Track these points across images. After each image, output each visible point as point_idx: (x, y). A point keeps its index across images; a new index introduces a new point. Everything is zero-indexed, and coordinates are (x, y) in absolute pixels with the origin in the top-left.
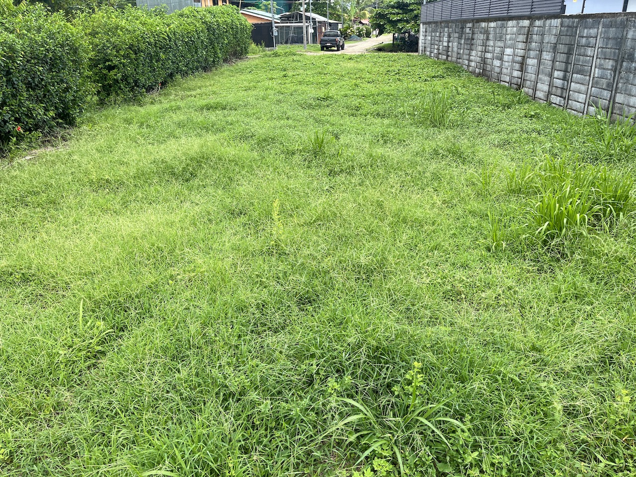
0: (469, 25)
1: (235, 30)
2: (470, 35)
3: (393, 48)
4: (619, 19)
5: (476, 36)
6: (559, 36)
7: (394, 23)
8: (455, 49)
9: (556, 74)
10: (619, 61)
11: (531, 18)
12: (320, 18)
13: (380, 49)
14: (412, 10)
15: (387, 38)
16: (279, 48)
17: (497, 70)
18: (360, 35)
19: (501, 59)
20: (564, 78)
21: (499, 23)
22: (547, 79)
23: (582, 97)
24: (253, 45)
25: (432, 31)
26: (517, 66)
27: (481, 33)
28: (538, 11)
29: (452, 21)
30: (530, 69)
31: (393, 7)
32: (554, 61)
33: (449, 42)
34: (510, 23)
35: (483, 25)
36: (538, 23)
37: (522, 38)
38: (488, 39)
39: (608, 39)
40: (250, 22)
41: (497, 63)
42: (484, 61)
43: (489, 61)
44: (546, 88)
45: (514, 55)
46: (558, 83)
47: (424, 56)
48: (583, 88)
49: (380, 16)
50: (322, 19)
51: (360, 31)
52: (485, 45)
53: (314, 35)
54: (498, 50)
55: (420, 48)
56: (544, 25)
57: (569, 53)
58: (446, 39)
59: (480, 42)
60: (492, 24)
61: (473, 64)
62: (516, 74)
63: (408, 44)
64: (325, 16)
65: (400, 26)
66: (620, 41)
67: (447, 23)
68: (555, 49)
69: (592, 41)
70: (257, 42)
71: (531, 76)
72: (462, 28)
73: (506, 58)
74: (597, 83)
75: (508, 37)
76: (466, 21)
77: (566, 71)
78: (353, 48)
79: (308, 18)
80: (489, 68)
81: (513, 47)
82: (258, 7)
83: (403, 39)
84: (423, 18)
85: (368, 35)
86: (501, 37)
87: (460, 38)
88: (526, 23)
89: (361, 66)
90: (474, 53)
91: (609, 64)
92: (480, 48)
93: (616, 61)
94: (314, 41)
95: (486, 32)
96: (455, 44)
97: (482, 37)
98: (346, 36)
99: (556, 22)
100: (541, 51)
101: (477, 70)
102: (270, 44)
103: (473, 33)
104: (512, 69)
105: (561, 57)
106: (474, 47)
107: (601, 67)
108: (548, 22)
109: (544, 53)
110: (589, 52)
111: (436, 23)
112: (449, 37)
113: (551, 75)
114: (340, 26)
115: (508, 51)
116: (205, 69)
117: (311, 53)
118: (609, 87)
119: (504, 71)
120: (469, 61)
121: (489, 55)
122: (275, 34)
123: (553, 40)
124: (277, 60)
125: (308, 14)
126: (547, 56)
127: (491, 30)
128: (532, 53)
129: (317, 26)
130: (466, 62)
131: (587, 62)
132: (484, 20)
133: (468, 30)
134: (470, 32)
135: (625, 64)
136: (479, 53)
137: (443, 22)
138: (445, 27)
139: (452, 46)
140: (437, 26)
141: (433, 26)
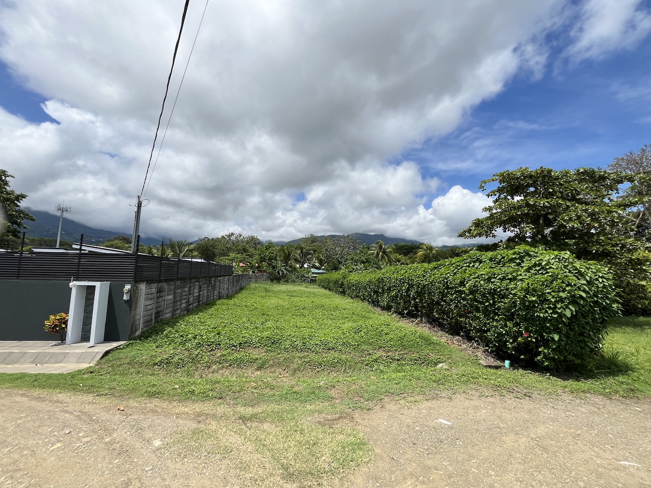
0: (213, 279)
34: (226, 277)
35: (219, 278)
36: (230, 277)
41: (223, 291)
42: (220, 292)
52: (220, 286)
59: (218, 286)
60: (222, 278)
88: (228, 277)
90: (216, 292)
92: (218, 288)
97: (218, 283)
103: (215, 283)
112: (200, 288)
121: (221, 290)
133: (213, 282)
137: (193, 278)
138: (196, 282)
139: (203, 293)
140: (185, 282)
141: (178, 283)
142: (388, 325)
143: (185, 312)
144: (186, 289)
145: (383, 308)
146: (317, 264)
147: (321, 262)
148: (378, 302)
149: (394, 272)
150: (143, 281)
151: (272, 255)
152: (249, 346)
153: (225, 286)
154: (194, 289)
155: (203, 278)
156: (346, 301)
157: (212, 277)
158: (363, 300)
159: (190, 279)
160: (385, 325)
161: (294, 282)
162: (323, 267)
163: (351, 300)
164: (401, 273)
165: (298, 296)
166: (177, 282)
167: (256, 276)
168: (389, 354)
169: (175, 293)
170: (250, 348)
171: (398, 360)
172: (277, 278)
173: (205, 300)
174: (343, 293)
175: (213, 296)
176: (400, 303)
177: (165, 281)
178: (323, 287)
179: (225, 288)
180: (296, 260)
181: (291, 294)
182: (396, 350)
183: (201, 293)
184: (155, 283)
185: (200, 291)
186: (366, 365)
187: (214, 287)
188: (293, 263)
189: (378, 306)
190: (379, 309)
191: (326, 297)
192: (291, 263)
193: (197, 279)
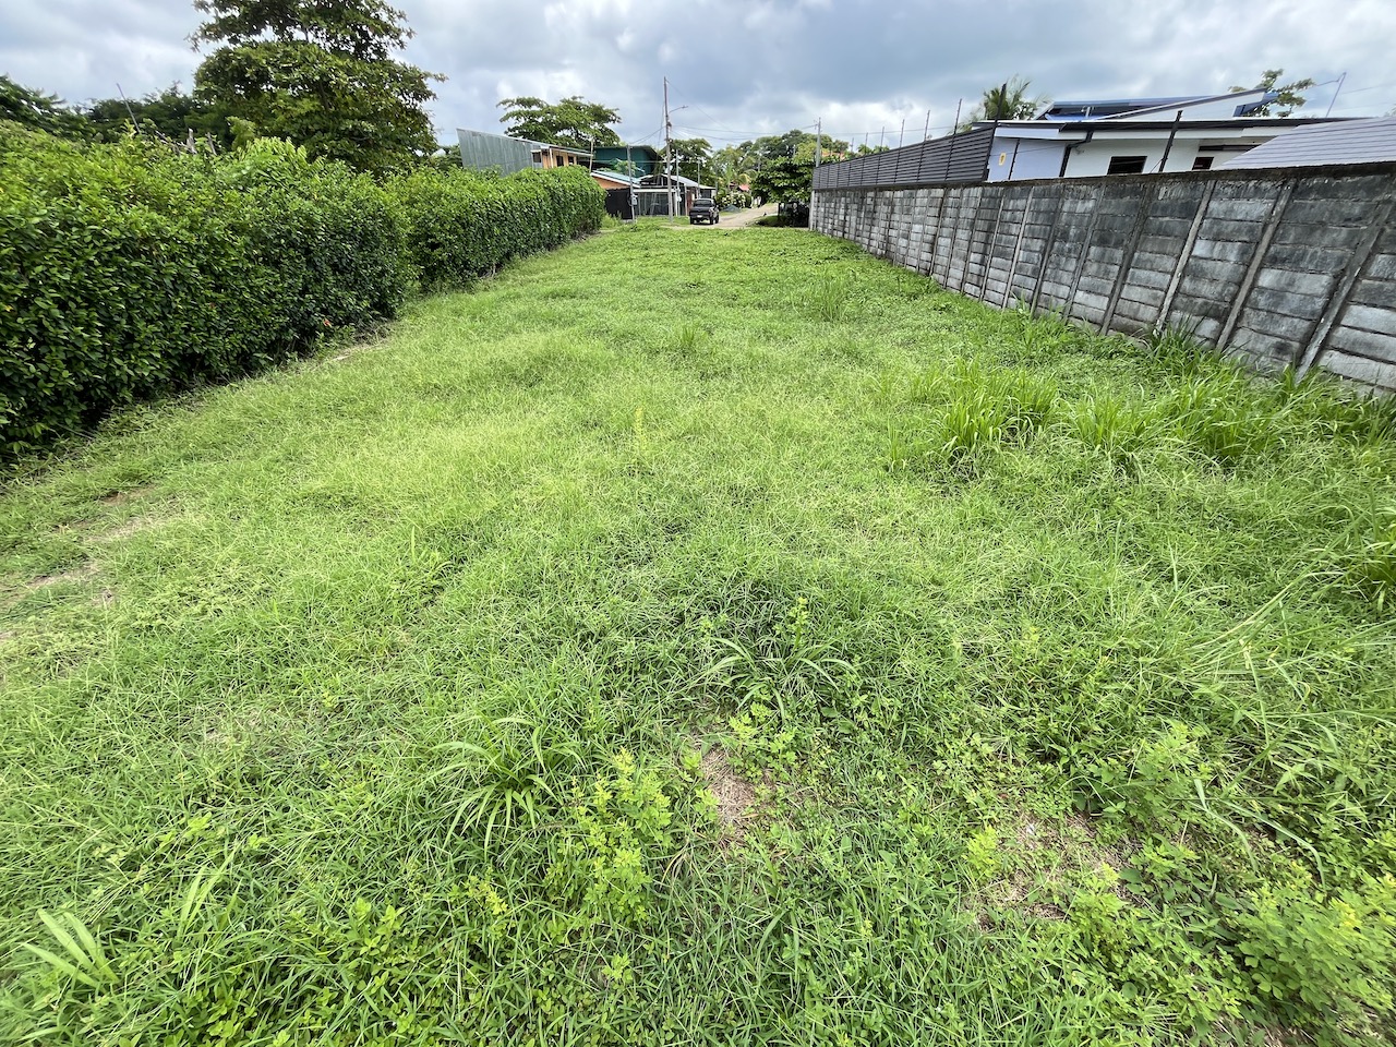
0: (871, 194)
1: (586, 200)
2: (872, 207)
3: (779, 222)
4: (1054, 186)
5: (878, 209)
6: (978, 210)
7: (780, 191)
8: (854, 224)
9: (973, 257)
10: (1049, 241)
11: (946, 186)
12: (688, 183)
13: (762, 223)
14: (802, 174)
15: (772, 209)
16: (638, 221)
17: (903, 251)
18: (738, 205)
19: (907, 237)
20: (982, 263)
21: (907, 191)
22: (962, 263)
23: (1001, 286)
24: (607, 217)
25: (826, 202)
26: (927, 247)
27: (885, 204)
28: (954, 177)
29: (850, 189)
30: (942, 251)
31: (779, 170)
32: (970, 241)
33: (846, 214)
34: (921, 193)
35: (888, 194)
36: (954, 192)
37: (934, 211)
38: (892, 212)
39: (1039, 212)
40: (603, 187)
41: (903, 242)
42: (887, 239)
43: (893, 240)
44: (960, 275)
45: (924, 233)
46: (975, 268)
47: (816, 232)
48: (1004, 275)
49: (763, 181)
50: (692, 184)
51: (738, 199)
52: (889, 219)
53: (682, 204)
54: (904, 226)
55: (811, 222)
56: (962, 194)
57: (989, 232)
58: (842, 211)
59: (883, 216)
60: (899, 194)
61: (874, 243)
62: (925, 256)
63: (796, 217)
64: (695, 180)
65: (787, 194)
66: (1053, 215)
67: (844, 191)
68: (972, 226)
69: (1019, 215)
70: (613, 213)
71: (942, 260)
72: (863, 198)
73: (913, 236)
74: (1021, 269)
75: (917, 210)
76: (867, 189)
77: (984, 254)
78: (730, 221)
79: (674, 183)
80: (893, 248)
81: (922, 222)
82: (614, 169)
83: (790, 210)
84: (815, 185)
85: (748, 204)
86: (908, 210)
87: (859, 210)
88: (940, 192)
89: (740, 244)
90: (875, 229)
91: (1038, 245)
92: (883, 224)
93: (1047, 241)
94: (682, 213)
95: (891, 204)
96: (854, 218)
97: (885, 209)
98: (720, 205)
99: (977, 191)
100: (955, 229)
101: (879, 251)
102: (627, 216)
103: (875, 205)
104: (921, 250)
105: (979, 236)
106: (875, 222)
107: (1027, 249)
108: (966, 191)
109: (959, 231)
110: (1014, 229)
111: (830, 190)
112: (846, 208)
113: (966, 259)
114: (713, 193)
115: (917, 228)
116: (549, 247)
117: (677, 227)
118: (1036, 274)
119: (911, 252)
120: (870, 239)
121: (893, 233)
122: (634, 202)
123: (971, 214)
124: (637, 236)
125: (673, 177)
126: (962, 235)
127: (897, 202)
128: (945, 231)
129: (686, 193)
130: (866, 241)
131: (1011, 242)
132: (889, 188)
133: (869, 201)
134: (872, 203)
135: (1056, 244)
136: (882, 230)
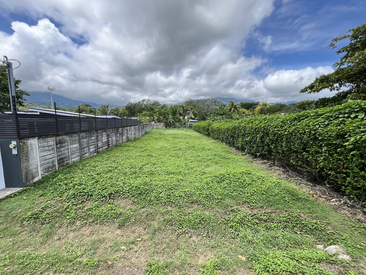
2: (122, 132)
5: (124, 132)
11: (135, 126)
27: (125, 130)
35: (126, 128)
36: (136, 126)
37: (134, 129)
38: (128, 131)
41: (131, 136)
42: (128, 137)
52: (127, 133)
54: (130, 133)
60: (128, 128)
88: (134, 127)
90: (124, 137)
92: (126, 135)
95: (127, 130)
97: (126, 131)
101: (126, 141)
103: (123, 131)
121: (129, 135)
127: (128, 129)
134: (121, 131)
136: (126, 136)
137: (99, 130)
138: (103, 132)
139: (112, 140)
140: (91, 133)
141: (84, 134)
142: (249, 174)
143: (95, 154)
144: (93, 138)
145: (238, 148)
146: (193, 117)
147: (195, 115)
148: (234, 144)
149: (249, 122)
150: (33, 137)
151: (166, 112)
152: (119, 196)
153: (132, 132)
154: (102, 137)
155: (109, 128)
156: (210, 141)
157: (119, 128)
158: (222, 141)
159: (97, 131)
160: (246, 173)
161: (179, 127)
162: (197, 118)
163: (214, 141)
164: (255, 123)
165: (179, 138)
166: (80, 134)
167: (157, 125)
168: (255, 211)
169: (80, 142)
170: (120, 198)
171: (265, 221)
172: (168, 125)
173: (114, 143)
174: (209, 135)
175: (122, 140)
176: (253, 147)
177: (66, 134)
178: (196, 131)
179: (132, 134)
180: (181, 115)
181: (175, 137)
182: (262, 207)
183: (110, 139)
184: (52, 137)
185: (109, 138)
186: (230, 227)
187: (122, 134)
188: (178, 116)
189: (234, 146)
190: (233, 149)
191: (197, 138)
192: (177, 116)
193: (104, 129)
